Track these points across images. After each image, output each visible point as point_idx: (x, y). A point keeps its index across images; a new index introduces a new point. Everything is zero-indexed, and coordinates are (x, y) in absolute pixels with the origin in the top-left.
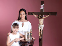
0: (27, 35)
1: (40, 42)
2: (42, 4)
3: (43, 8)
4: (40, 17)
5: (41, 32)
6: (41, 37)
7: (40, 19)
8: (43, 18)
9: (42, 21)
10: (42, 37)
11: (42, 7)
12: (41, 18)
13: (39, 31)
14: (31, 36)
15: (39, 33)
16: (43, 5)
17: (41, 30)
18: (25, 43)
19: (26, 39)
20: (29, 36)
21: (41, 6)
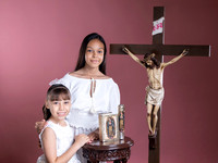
0: (108, 126)
1: (151, 148)
2: (156, 18)
3: (160, 30)
4: (150, 63)
5: (155, 113)
6: (154, 132)
7: (151, 68)
8: (163, 64)
9: (157, 75)
10: (158, 131)
11: (158, 28)
12: (156, 64)
13: (149, 111)
14: (120, 130)
15: (149, 118)
16: (161, 20)
17: (154, 106)
18: (102, 152)
19: (105, 137)
20: (113, 128)
21: (155, 23)
